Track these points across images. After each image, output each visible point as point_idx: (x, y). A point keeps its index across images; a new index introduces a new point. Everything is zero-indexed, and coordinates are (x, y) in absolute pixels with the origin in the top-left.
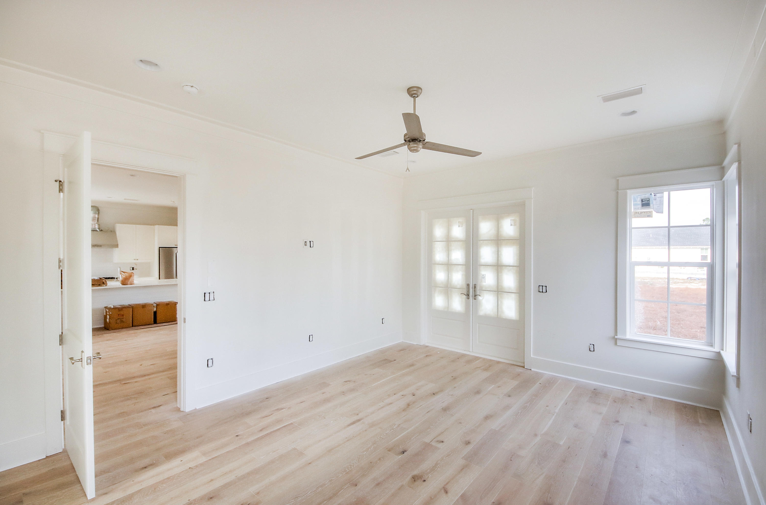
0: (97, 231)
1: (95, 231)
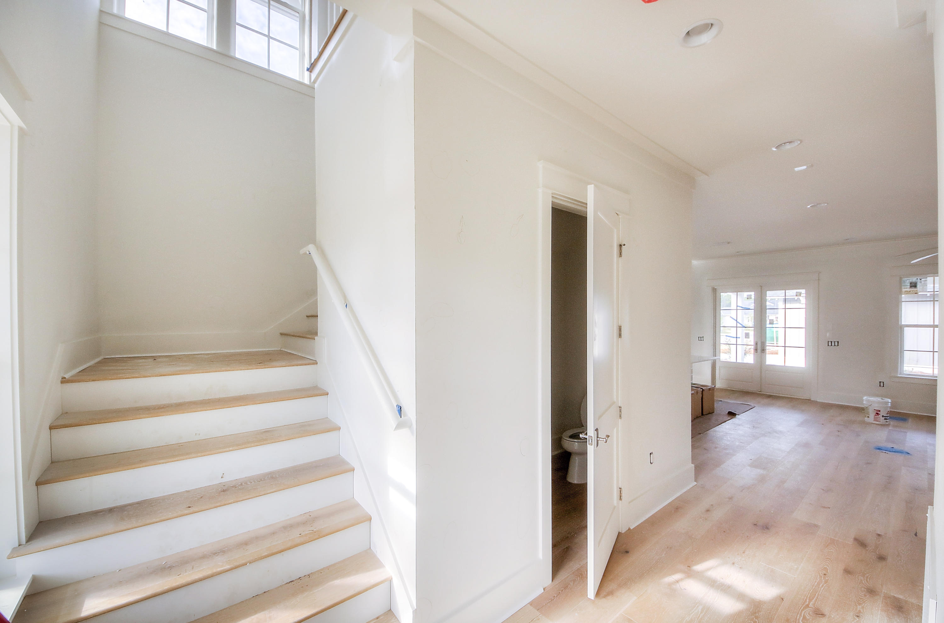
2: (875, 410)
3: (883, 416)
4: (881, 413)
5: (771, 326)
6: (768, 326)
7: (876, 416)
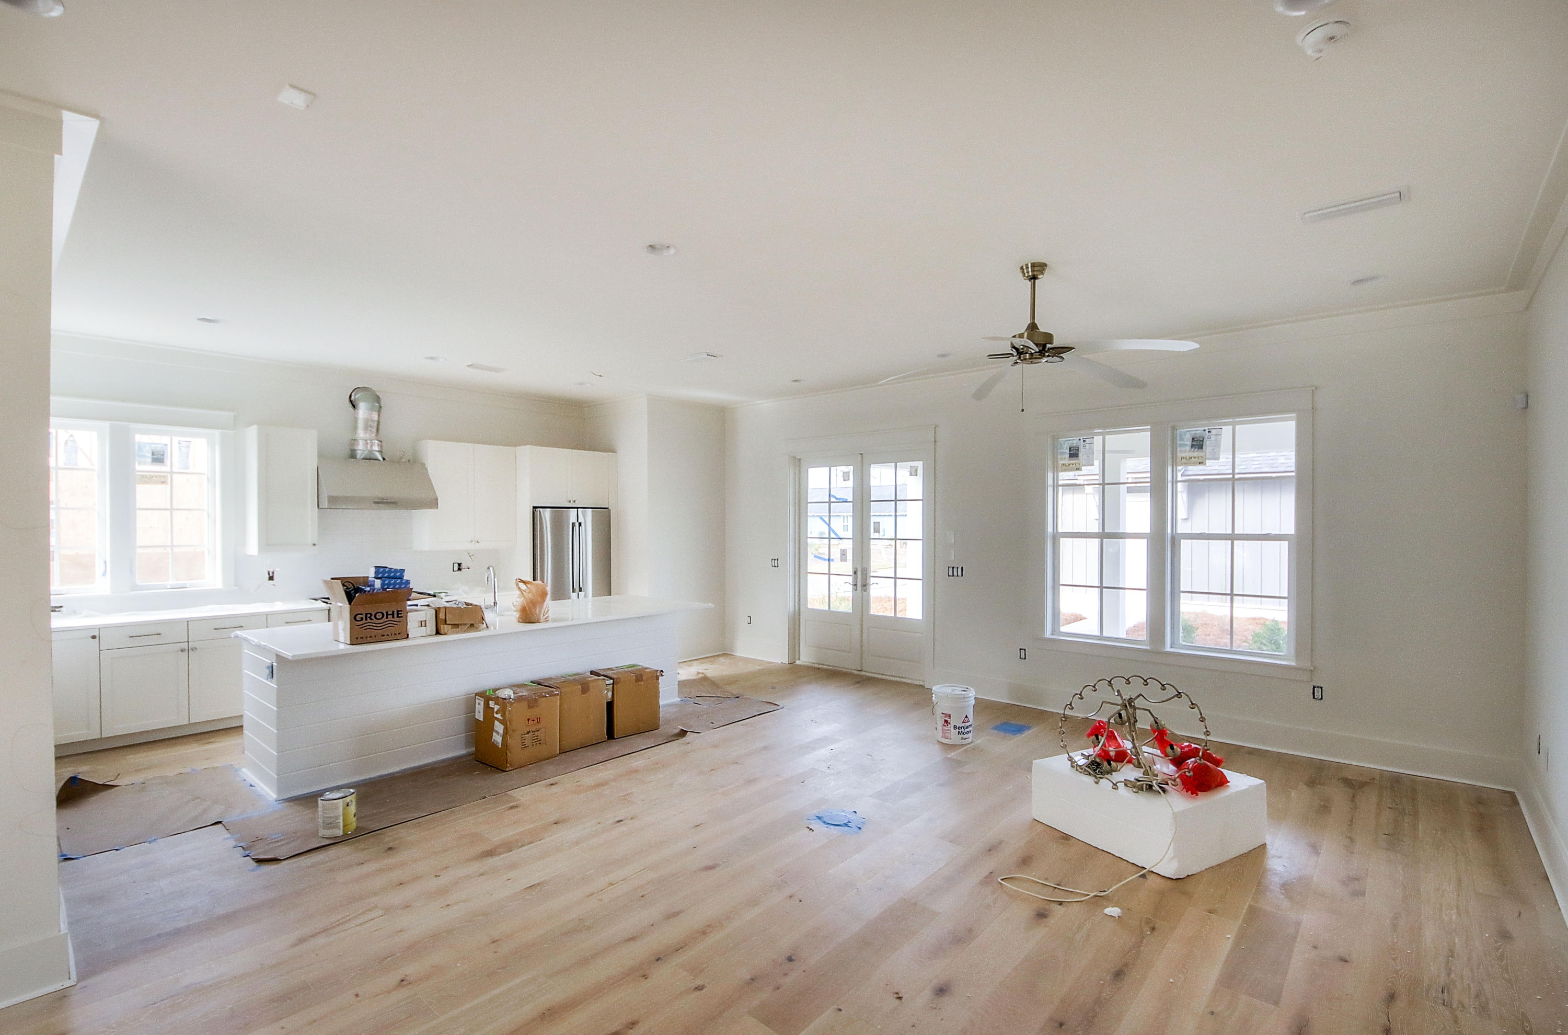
0: (377, 459)
1: (373, 459)
2: (943, 714)
3: (955, 727)
4: (953, 722)
5: (876, 535)
6: (873, 535)
7: (945, 728)
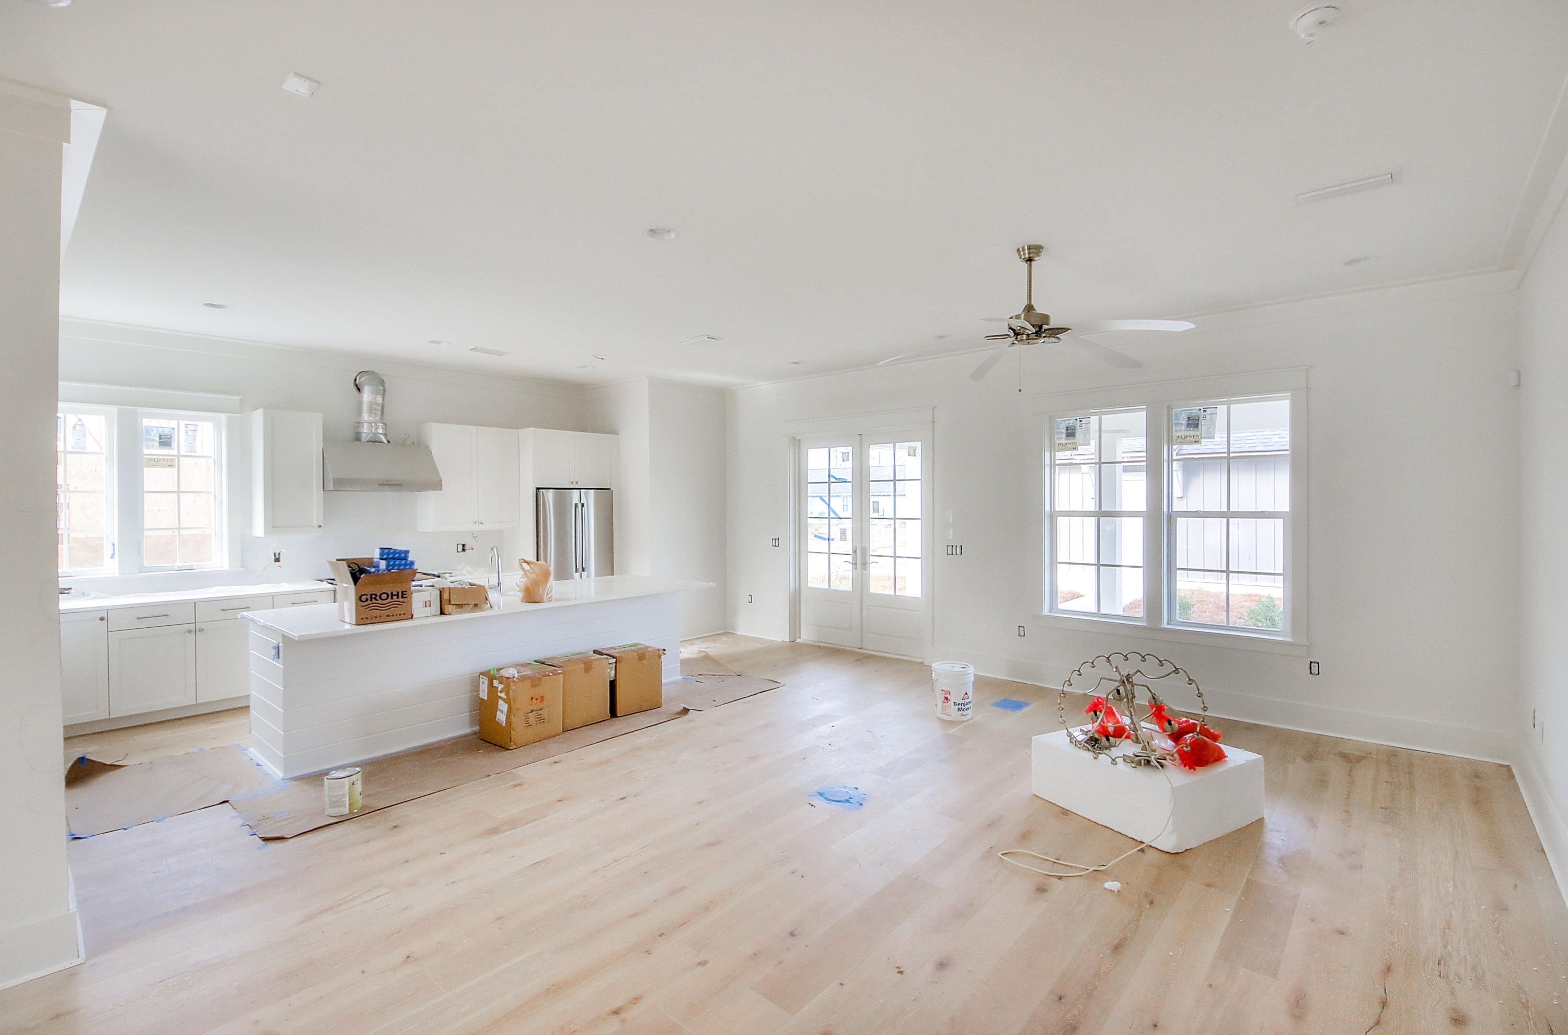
0: (382, 442)
1: (378, 442)
2: (942, 690)
3: (955, 704)
4: (952, 698)
5: (876, 515)
6: (872, 515)
7: (945, 704)
